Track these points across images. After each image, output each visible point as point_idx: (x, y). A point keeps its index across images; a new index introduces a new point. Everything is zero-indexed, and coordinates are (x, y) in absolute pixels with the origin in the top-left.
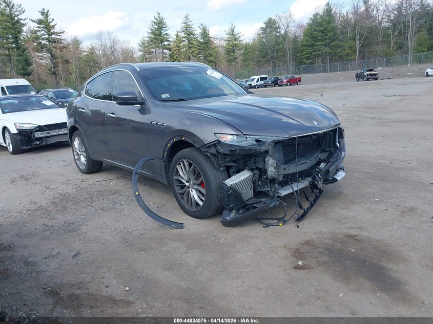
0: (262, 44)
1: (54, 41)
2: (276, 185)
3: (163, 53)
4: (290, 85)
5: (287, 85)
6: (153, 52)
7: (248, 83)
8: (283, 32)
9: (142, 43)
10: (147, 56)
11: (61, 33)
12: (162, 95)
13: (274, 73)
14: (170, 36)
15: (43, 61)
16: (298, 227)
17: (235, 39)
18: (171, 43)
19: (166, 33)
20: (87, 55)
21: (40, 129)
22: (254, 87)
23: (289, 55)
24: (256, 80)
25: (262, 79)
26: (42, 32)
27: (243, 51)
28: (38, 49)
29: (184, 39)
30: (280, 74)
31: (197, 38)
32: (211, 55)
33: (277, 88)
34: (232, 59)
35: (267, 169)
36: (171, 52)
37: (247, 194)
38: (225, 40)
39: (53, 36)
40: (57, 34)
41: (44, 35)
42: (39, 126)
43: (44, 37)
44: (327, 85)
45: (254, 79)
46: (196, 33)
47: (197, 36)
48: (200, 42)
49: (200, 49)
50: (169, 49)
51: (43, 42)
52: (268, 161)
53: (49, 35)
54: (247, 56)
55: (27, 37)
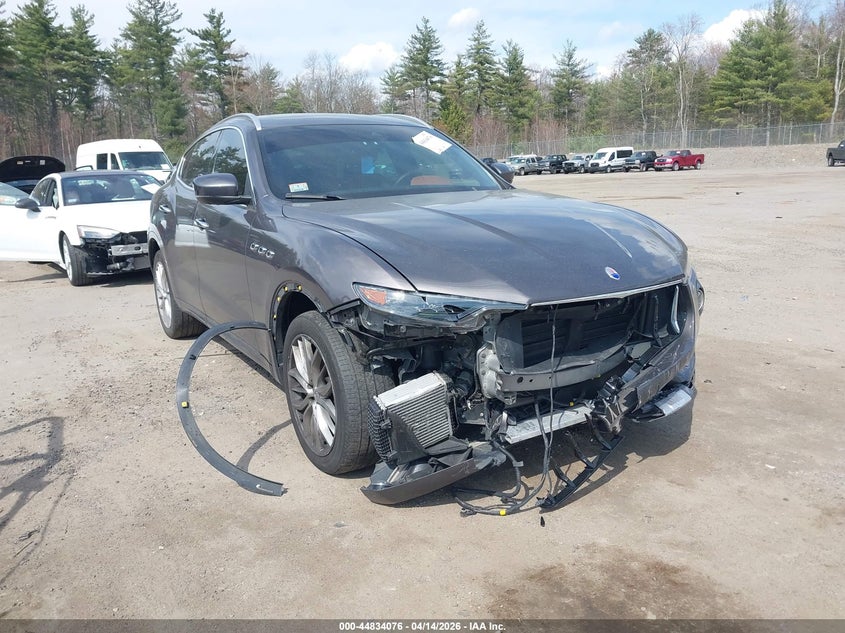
0: (627, 83)
1: (230, 72)
2: (505, 415)
3: (429, 98)
4: (680, 169)
5: (672, 169)
6: (409, 96)
7: (592, 161)
8: (674, 59)
9: (390, 78)
10: (398, 103)
11: (242, 56)
12: (291, 186)
13: (649, 143)
14: (445, 66)
15: (208, 108)
16: (543, 523)
17: (574, 73)
18: (447, 80)
19: (436, 58)
20: (285, 98)
21: (122, 239)
22: (604, 170)
23: (684, 109)
24: (608, 156)
25: (621, 154)
26: (209, 55)
27: (589, 97)
28: (198, 86)
29: (471, 72)
30: (661, 147)
31: (498, 69)
32: (522, 104)
33: (652, 174)
34: (564, 113)
35: (481, 376)
36: (443, 97)
37: (437, 428)
38: (553, 76)
39: (227, 62)
40: (234, 58)
41: (213, 59)
42: (122, 234)
43: (211, 63)
44: (760, 171)
45: (603, 154)
46: (496, 59)
47: (500, 66)
48: (503, 77)
49: (502, 92)
50: (440, 91)
51: (210, 73)
52: (484, 357)
53: (220, 60)
54: (597, 108)
55: (183, 62)
